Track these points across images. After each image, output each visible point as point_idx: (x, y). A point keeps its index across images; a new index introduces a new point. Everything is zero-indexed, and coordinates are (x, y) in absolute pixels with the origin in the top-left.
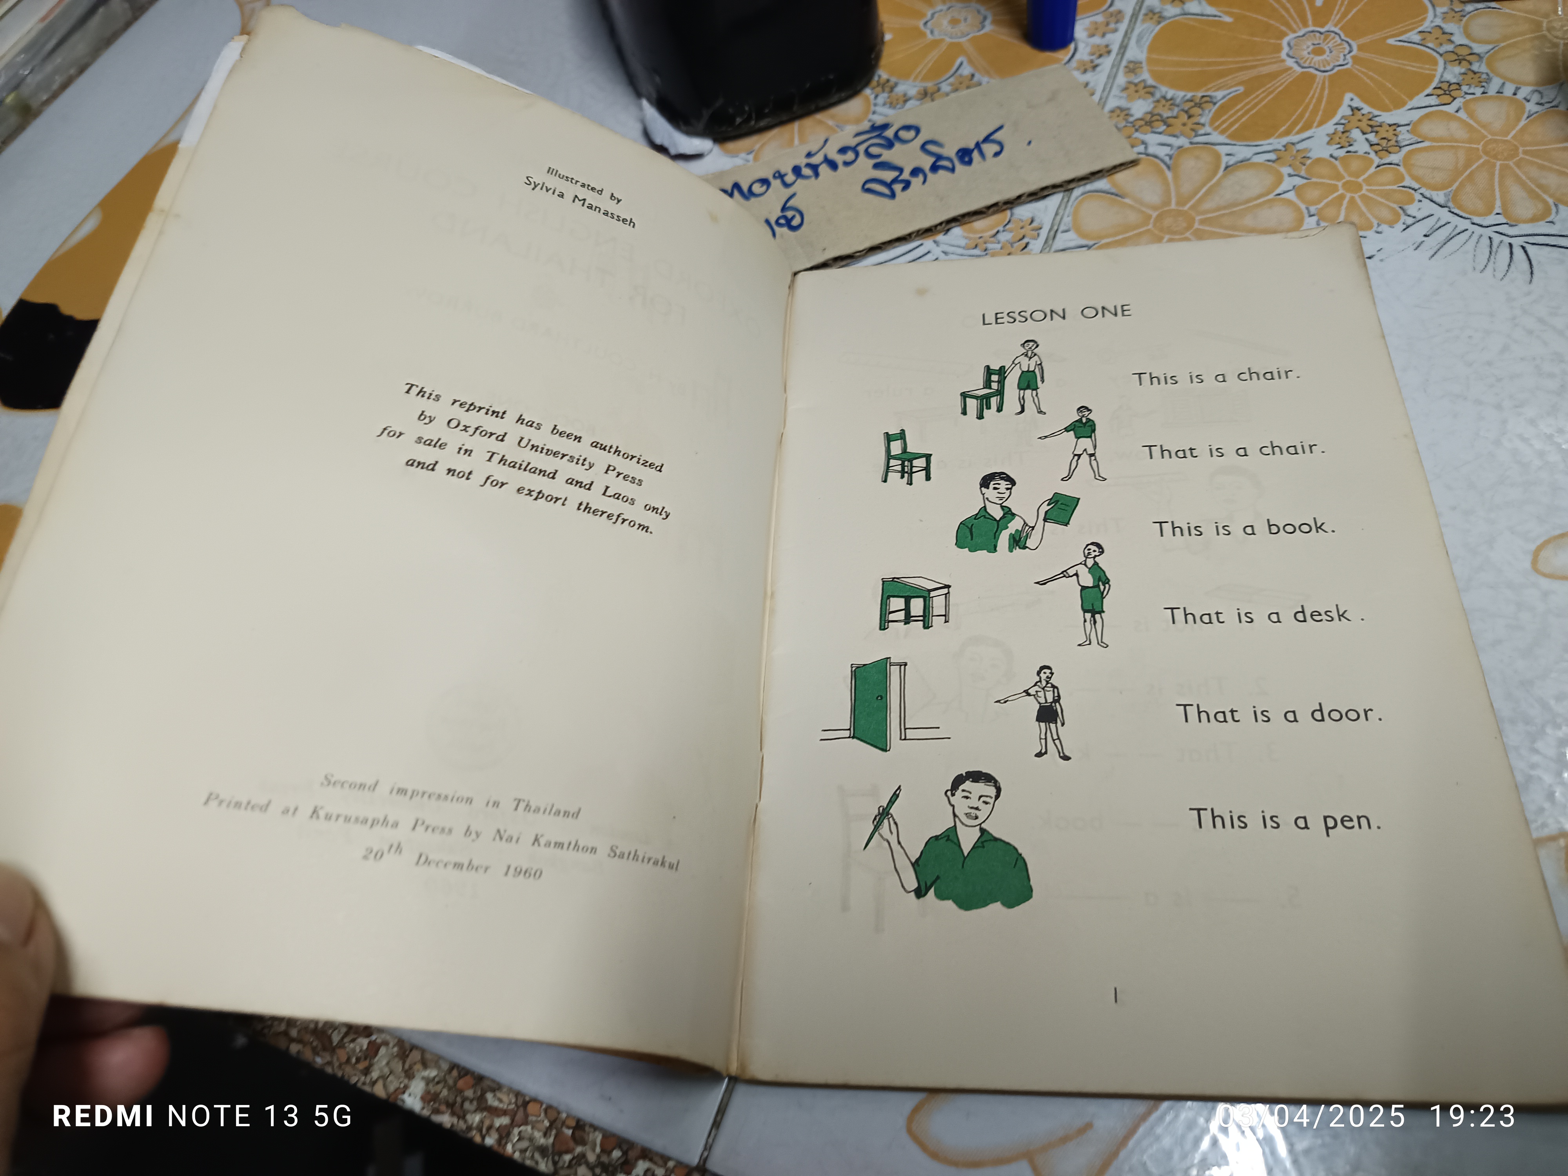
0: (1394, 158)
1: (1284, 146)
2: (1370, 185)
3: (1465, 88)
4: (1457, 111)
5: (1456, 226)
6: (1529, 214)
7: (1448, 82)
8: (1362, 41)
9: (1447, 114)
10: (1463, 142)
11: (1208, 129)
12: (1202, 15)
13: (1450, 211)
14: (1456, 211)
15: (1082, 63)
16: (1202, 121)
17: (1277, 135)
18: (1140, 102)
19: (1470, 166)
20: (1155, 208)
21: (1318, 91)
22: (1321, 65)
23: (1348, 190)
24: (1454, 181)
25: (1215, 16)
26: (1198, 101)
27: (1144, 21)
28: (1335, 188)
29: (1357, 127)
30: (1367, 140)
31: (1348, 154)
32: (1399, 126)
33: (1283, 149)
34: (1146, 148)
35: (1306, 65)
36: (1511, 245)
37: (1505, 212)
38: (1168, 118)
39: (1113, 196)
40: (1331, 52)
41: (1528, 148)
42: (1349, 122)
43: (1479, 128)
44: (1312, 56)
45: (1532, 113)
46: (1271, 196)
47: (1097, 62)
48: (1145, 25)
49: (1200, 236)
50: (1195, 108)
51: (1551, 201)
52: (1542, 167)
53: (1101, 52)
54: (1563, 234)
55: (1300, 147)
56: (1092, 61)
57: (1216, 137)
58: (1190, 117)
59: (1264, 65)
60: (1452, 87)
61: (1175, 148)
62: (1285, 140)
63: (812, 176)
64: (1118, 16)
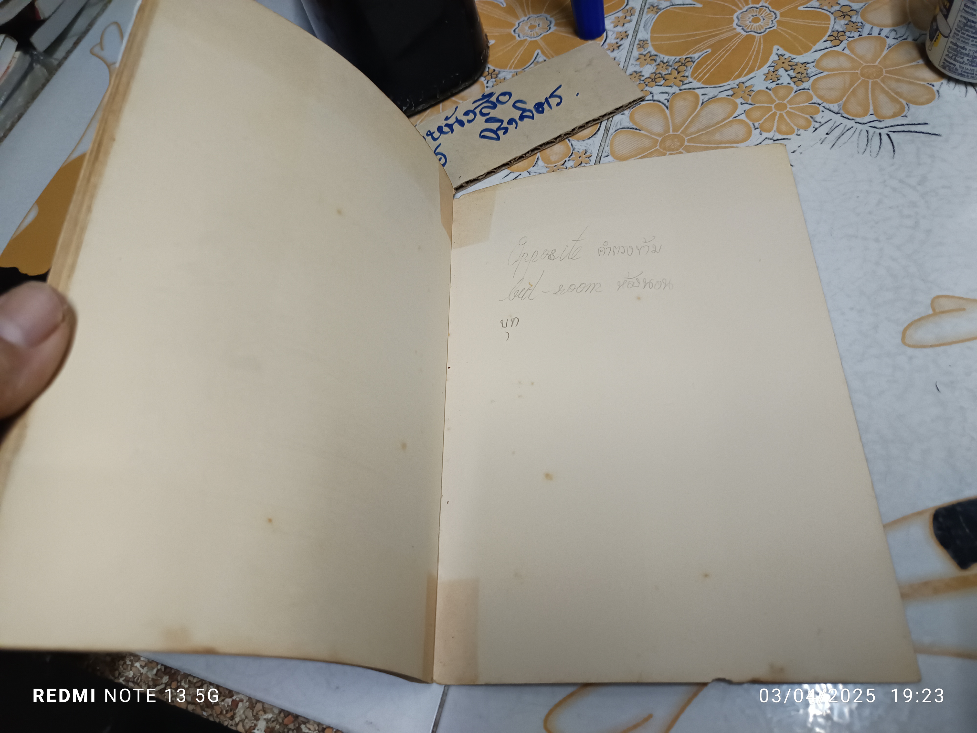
0: (805, 85)
1: (738, 85)
2: (790, 105)
3: (848, 34)
4: (843, 50)
5: (846, 126)
6: (890, 112)
7: (837, 31)
8: (783, 10)
9: (837, 52)
10: (848, 70)
11: (690, 79)
12: (683, 5)
13: (842, 116)
14: (845, 115)
15: (611, 45)
16: (686, 74)
17: (732, 78)
18: (648, 66)
19: (853, 85)
20: (659, 135)
21: (757, 46)
22: (758, 29)
23: (778, 110)
24: (844, 96)
25: (691, 4)
26: (683, 62)
27: (647, 12)
28: (770, 109)
29: (782, 67)
30: (788, 75)
31: (777, 86)
32: (807, 64)
33: (737, 87)
34: (653, 96)
35: (749, 30)
36: (880, 134)
37: (876, 113)
38: (665, 75)
39: (634, 130)
40: (764, 20)
41: (889, 69)
42: (777, 64)
43: (858, 59)
44: (752, 24)
45: (890, 45)
46: (731, 119)
47: (620, 43)
48: (649, 15)
49: (688, 150)
50: (682, 66)
51: (904, 102)
52: (898, 81)
53: (622, 36)
54: (912, 123)
55: (747, 84)
56: (617, 43)
57: (696, 84)
58: (678, 73)
59: (722, 33)
60: (840, 34)
61: (670, 95)
62: (738, 81)
63: (449, 132)
64: (632, 11)
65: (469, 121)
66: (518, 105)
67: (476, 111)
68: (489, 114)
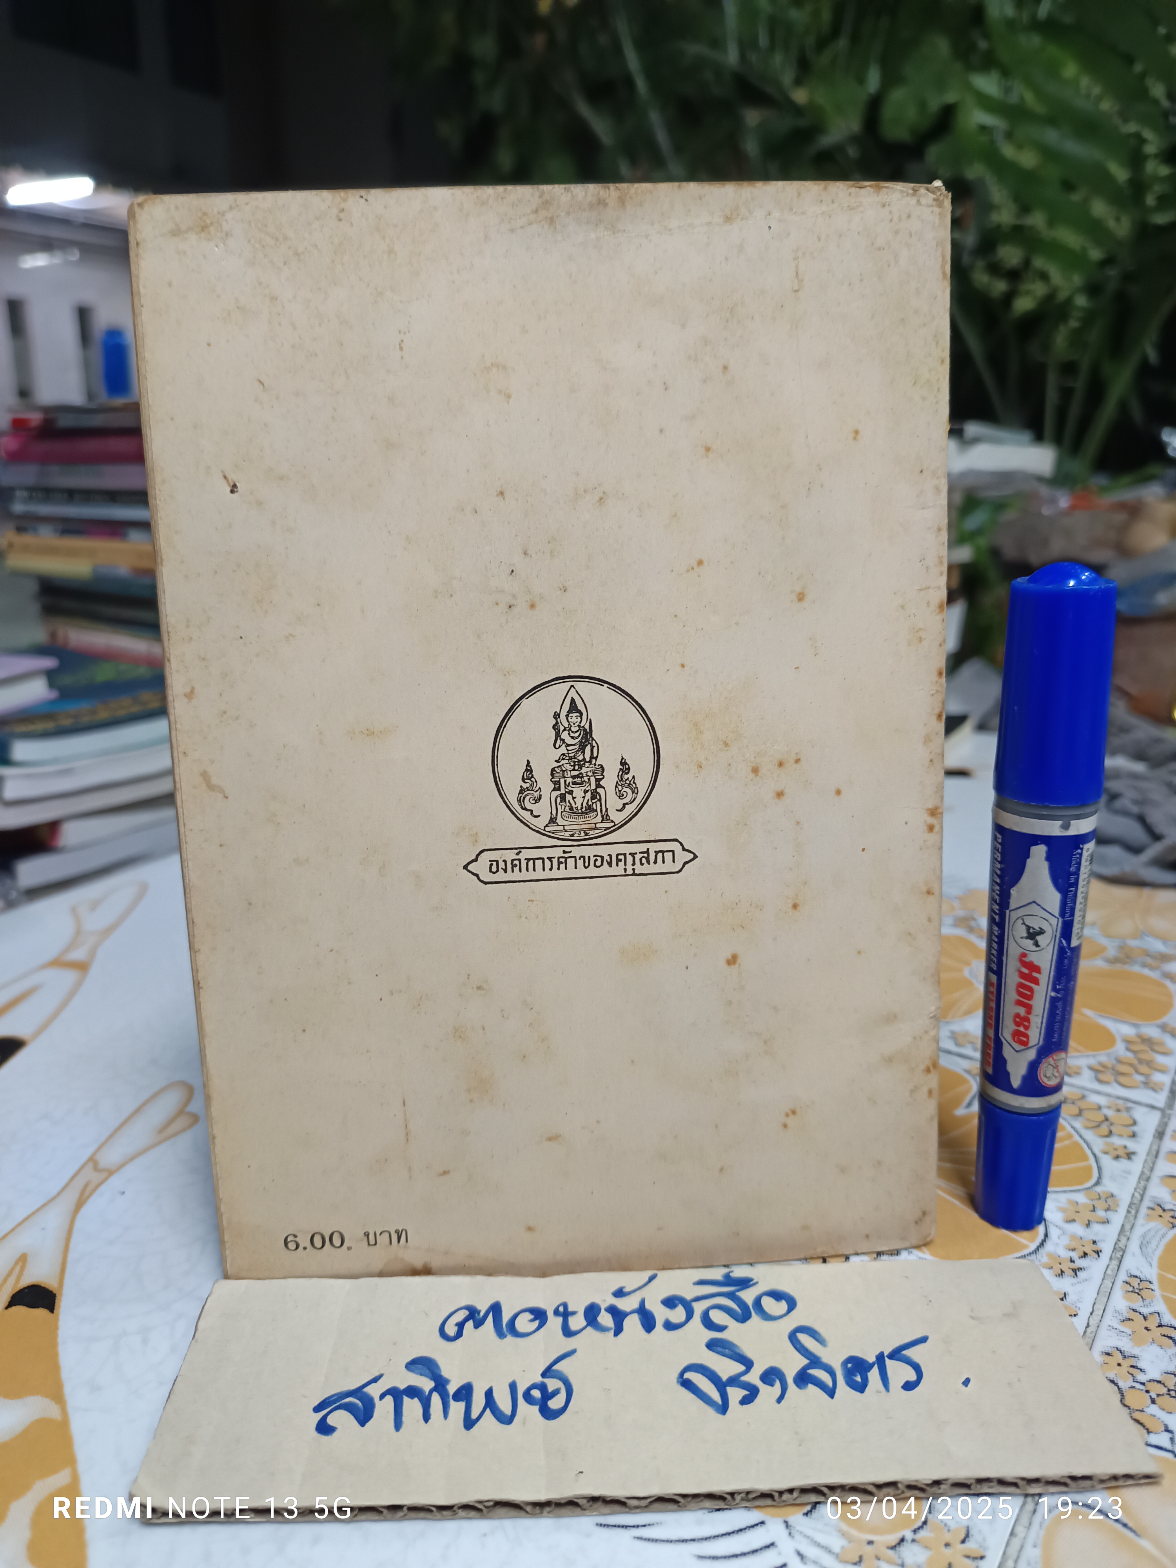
15: (1057, 1258)
27: (1147, 1218)
47: (1080, 1263)
48: (1152, 1224)
53: (1086, 1250)
56: (1072, 1261)
63: (611, 1329)
64: (1110, 1201)
65: (669, 1326)
66: (803, 1338)
67: (695, 1305)
68: (721, 1328)
